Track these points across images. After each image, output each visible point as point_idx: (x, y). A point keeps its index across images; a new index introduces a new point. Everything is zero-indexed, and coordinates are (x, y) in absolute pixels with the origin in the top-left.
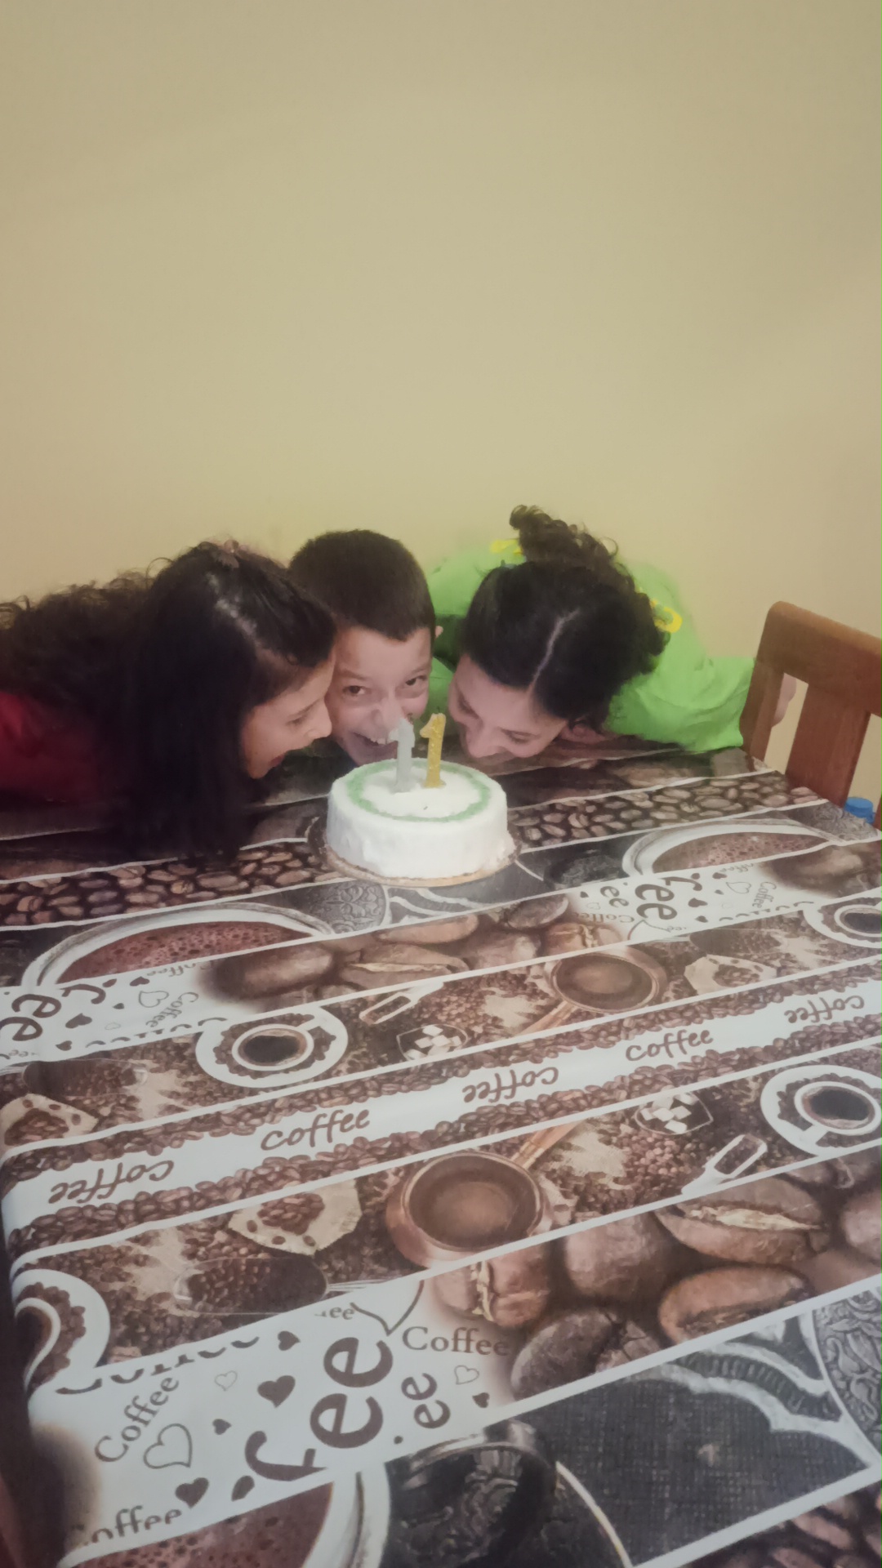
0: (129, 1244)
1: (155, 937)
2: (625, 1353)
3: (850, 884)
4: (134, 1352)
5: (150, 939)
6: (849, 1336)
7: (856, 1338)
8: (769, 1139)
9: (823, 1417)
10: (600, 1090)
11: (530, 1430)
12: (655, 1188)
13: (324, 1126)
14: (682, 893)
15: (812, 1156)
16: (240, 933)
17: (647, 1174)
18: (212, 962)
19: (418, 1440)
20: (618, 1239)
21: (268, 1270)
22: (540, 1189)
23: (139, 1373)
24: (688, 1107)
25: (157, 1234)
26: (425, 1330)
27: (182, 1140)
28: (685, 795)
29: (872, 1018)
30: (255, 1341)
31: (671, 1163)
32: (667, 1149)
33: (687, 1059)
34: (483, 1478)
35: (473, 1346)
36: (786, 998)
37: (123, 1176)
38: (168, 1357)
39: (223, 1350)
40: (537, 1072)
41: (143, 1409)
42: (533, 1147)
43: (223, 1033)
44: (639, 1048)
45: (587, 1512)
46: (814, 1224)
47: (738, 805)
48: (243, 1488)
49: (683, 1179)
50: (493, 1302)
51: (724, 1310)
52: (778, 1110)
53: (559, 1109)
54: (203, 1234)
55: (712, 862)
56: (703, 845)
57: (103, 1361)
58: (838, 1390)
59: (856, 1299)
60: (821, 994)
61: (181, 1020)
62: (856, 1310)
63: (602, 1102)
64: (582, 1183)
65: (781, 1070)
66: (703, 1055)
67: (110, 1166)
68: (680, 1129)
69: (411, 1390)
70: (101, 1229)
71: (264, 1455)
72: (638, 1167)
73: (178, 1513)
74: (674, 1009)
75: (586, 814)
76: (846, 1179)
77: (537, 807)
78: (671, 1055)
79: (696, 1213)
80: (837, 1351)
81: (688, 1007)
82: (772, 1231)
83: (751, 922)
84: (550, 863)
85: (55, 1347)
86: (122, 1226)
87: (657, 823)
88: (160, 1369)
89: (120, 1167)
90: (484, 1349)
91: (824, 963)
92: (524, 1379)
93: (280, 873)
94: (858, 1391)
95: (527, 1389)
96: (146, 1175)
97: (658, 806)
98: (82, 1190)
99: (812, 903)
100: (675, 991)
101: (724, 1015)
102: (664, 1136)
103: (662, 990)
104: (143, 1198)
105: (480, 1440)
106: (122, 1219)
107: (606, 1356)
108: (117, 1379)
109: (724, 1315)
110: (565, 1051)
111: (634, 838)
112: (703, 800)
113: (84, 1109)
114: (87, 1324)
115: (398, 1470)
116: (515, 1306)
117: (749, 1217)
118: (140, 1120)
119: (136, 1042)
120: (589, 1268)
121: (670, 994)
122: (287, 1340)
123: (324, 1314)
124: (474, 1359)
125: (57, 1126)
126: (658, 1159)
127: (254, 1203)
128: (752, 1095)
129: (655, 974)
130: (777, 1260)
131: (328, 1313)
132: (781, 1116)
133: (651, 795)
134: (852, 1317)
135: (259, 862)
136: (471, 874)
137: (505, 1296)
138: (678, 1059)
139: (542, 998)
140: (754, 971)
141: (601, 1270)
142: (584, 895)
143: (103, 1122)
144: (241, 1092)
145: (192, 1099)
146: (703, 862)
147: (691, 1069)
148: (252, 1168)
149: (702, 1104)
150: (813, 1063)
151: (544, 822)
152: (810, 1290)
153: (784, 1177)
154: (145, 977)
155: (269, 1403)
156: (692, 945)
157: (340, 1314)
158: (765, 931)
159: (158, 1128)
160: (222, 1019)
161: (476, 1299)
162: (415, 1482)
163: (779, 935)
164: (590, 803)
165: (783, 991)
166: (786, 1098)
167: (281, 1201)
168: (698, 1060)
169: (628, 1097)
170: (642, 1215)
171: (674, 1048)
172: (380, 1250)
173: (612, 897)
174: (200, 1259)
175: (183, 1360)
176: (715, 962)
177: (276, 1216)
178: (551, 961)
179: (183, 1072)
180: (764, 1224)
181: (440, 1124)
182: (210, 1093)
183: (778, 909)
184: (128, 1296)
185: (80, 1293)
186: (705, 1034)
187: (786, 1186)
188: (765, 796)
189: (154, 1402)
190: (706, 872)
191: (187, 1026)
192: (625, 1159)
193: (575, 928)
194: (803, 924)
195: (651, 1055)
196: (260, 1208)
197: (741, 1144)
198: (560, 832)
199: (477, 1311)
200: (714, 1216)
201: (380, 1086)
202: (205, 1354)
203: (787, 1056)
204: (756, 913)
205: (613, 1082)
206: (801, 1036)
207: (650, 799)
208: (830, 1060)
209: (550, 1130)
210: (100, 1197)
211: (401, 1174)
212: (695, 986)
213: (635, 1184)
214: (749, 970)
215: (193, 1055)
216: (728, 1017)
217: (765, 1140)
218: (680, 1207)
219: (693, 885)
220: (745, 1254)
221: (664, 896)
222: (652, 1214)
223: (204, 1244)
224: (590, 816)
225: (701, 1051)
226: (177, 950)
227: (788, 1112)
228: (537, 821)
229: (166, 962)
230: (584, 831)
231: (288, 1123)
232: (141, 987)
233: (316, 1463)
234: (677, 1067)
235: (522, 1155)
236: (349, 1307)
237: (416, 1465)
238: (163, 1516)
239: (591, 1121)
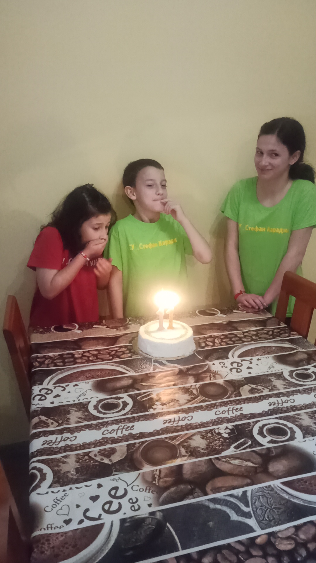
0: (61, 458)
1: (83, 372)
2: (193, 496)
3: (301, 364)
4: (58, 486)
5: (81, 373)
6: (261, 497)
7: (262, 497)
8: (252, 440)
9: (247, 517)
10: (204, 423)
11: (161, 514)
12: (214, 452)
13: (120, 429)
14: (246, 364)
15: (265, 446)
16: (107, 372)
17: (212, 448)
18: (97, 380)
19: (130, 514)
20: (199, 466)
21: (98, 467)
22: (180, 450)
23: (59, 491)
24: (230, 429)
25: (69, 455)
26: (138, 486)
27: (80, 431)
28: (254, 333)
29: (296, 406)
30: (91, 485)
31: (221, 445)
32: (221, 441)
33: (234, 415)
34: (146, 525)
35: (151, 491)
36: (270, 399)
37: (62, 440)
38: (67, 488)
39: (82, 487)
40: (186, 417)
41: (58, 500)
42: (180, 439)
43: (97, 401)
44: (219, 411)
45: (173, 536)
46: (259, 465)
47: (272, 337)
48: (81, 522)
49: (223, 450)
50: (159, 480)
51: (225, 487)
52: (257, 432)
53: (190, 428)
54: (82, 457)
55: (257, 355)
56: (256, 349)
57: (50, 487)
58: (253, 511)
59: (266, 487)
60: (281, 398)
61: (86, 397)
62: (265, 490)
63: (204, 427)
64: (192, 449)
65: (262, 420)
66: (239, 414)
67: (59, 437)
68: (226, 436)
69: (131, 501)
70: (55, 453)
71: (88, 514)
72: (210, 446)
73: (63, 526)
74: (233, 400)
75: (221, 338)
76: (273, 453)
77: (206, 336)
78: (229, 414)
79: (224, 460)
80: (256, 501)
81: (238, 400)
82: (246, 466)
83: (265, 374)
84: (206, 354)
85: (38, 483)
86: (60, 453)
87: (243, 342)
88: (64, 491)
89: (62, 437)
90: (153, 492)
91: (285, 388)
92: (162, 501)
93: (122, 355)
94: (259, 512)
95: (164, 503)
96: (69, 440)
97: (245, 337)
98: (51, 443)
99: (287, 369)
100: (235, 395)
101: (249, 403)
102: (221, 438)
103: (231, 394)
104: (67, 446)
105: (147, 515)
106: (61, 451)
107: (188, 497)
108: (53, 492)
109: (225, 488)
110: (197, 411)
111: (234, 347)
112: (261, 335)
113: (55, 421)
114: (47, 478)
115: (123, 521)
116: (166, 482)
117: (239, 462)
118: (69, 424)
119: (72, 402)
120: (189, 473)
121: (233, 396)
122: (100, 486)
123: (111, 480)
124: (150, 495)
125: (47, 425)
126: (217, 444)
127: (97, 449)
128: (251, 427)
129: (230, 389)
130: (245, 474)
131: (112, 480)
132: (258, 434)
133: (244, 333)
134: (263, 492)
135: (116, 351)
136: (180, 357)
137: (163, 479)
138: (231, 415)
139: (193, 395)
140: (262, 390)
141: (192, 473)
142: (214, 364)
143: (60, 425)
144: (99, 418)
145: (85, 420)
146: (254, 355)
147: (234, 418)
148: (98, 439)
149: (234, 428)
150: (273, 419)
151: (207, 341)
152: (253, 484)
153: (254, 451)
154: (77, 384)
155: (91, 502)
156: (244, 381)
157: (115, 480)
158: (269, 378)
159: (74, 427)
160: (97, 397)
161: (154, 479)
162: (127, 524)
163: (273, 379)
164: (223, 335)
165: (270, 396)
166: (261, 429)
167: (105, 449)
168: (237, 416)
169: (213, 426)
170: (207, 459)
171: (230, 412)
172: (130, 464)
173: (223, 365)
174: (80, 463)
175: (71, 489)
176: (250, 386)
177: (102, 453)
178: (198, 384)
179: (84, 412)
180: (244, 464)
181: (155, 430)
182: (90, 418)
183: (275, 371)
184: (59, 471)
185: (46, 469)
186: (241, 408)
187: (254, 454)
188: (281, 334)
189: (61, 499)
190: (255, 358)
191: (87, 399)
192: (207, 443)
193: (209, 374)
194: (282, 376)
195: (223, 414)
196: (98, 451)
197: (243, 441)
198: (211, 344)
199: (154, 482)
200: (229, 461)
201: (139, 419)
202: (77, 488)
203: (265, 416)
204: (268, 372)
205: (209, 421)
206: (271, 410)
207: (243, 334)
208: (278, 418)
209: (186, 434)
210: (56, 445)
211: (140, 444)
212: (242, 393)
213: (208, 451)
214: (261, 390)
215: (88, 407)
216: (250, 403)
217: (251, 440)
218: (220, 458)
219: (250, 362)
220: (236, 472)
221: (239, 365)
222: (210, 459)
223: (82, 459)
224: (222, 339)
225: (238, 413)
226: (88, 376)
227: (261, 433)
228: (205, 340)
229: (84, 380)
230: (219, 344)
231: (110, 428)
232: (76, 387)
233: (101, 518)
234: (230, 418)
235: (176, 440)
236: (118, 478)
237: (128, 520)
238: (59, 527)
239: (200, 432)
